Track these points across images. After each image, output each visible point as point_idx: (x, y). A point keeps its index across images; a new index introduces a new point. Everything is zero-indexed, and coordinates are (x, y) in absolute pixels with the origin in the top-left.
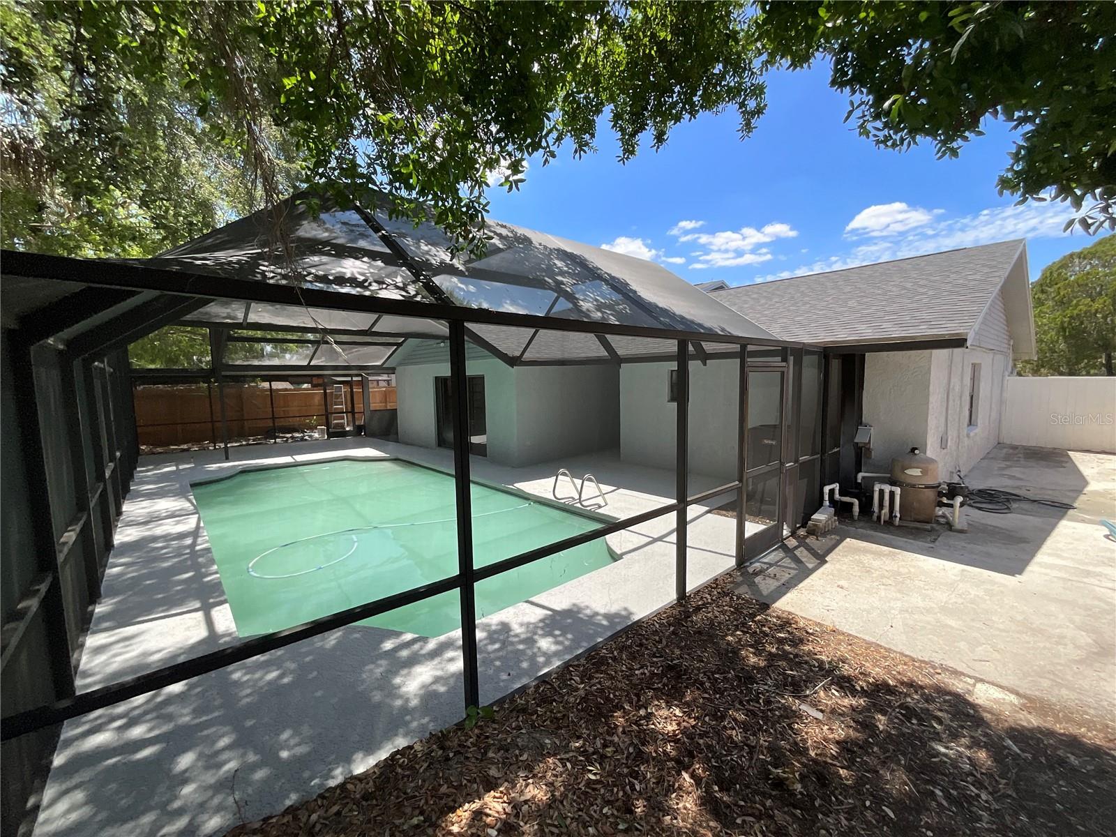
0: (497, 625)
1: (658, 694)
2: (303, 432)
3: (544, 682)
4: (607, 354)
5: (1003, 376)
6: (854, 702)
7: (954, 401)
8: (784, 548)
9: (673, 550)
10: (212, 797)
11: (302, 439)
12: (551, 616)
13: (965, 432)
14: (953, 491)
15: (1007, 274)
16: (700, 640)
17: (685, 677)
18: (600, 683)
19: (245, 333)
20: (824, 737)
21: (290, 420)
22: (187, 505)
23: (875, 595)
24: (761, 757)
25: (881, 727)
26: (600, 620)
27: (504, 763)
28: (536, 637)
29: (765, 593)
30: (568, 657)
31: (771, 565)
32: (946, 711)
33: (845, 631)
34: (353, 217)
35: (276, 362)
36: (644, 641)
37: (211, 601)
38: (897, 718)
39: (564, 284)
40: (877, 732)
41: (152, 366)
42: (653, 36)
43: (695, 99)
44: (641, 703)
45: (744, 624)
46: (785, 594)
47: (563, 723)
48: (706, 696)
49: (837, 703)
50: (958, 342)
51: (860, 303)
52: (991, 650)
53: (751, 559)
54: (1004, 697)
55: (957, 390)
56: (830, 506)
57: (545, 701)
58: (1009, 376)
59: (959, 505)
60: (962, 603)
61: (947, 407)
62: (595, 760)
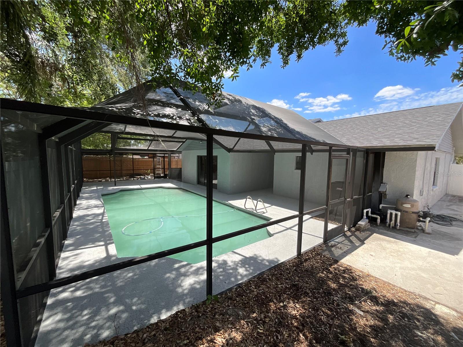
0: (222, 261)
1: (289, 297)
2: (144, 176)
3: (240, 287)
4: (269, 148)
5: (450, 163)
6: (378, 308)
7: (427, 174)
8: (345, 235)
9: (296, 233)
10: (105, 323)
11: (144, 179)
12: (244, 259)
13: (432, 188)
14: (425, 215)
15: (454, 117)
16: (307, 274)
17: (301, 290)
18: (263, 289)
19: (124, 136)
20: (364, 323)
21: (140, 171)
22: (100, 203)
23: (388, 260)
24: (335, 329)
25: (390, 321)
26: (265, 262)
27: (222, 321)
28: (238, 267)
29: (336, 255)
30: (250, 277)
31: (339, 243)
32: (421, 316)
33: (373, 275)
34: (170, 91)
35: (135, 147)
36: (282, 272)
37: (108, 242)
38: (398, 317)
39: (255, 120)
40: (389, 323)
41: (90, 148)
42: (298, 13)
43: (315, 40)
44: (281, 300)
45: (327, 269)
46: (345, 256)
47: (247, 305)
48: (310, 299)
49: (370, 308)
50: (432, 148)
51: (384, 130)
52: (443, 289)
53: (330, 239)
54: (450, 312)
55: (429, 169)
56: (366, 219)
57: (239, 295)
58: (452, 164)
59: (428, 221)
60: (429, 267)
61: (424, 178)
62: (261, 323)
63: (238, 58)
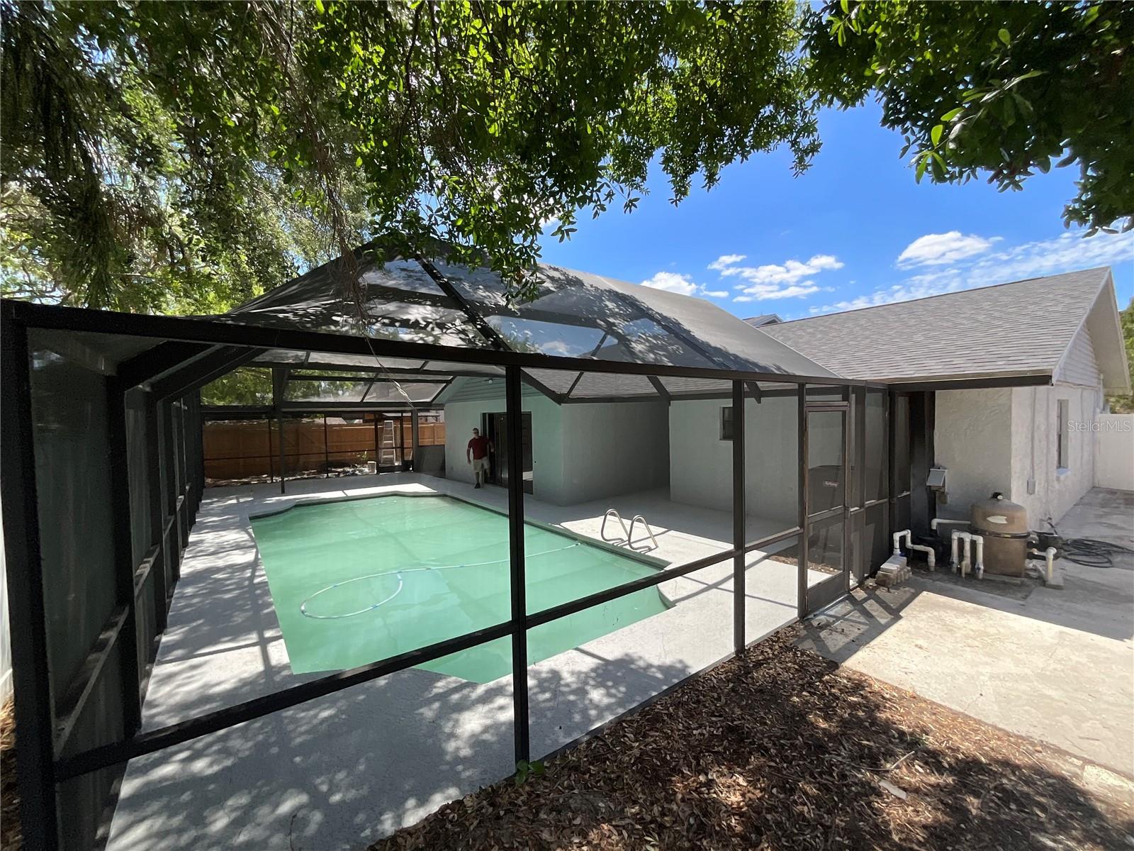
0: (548, 672)
1: (719, 759)
2: (354, 466)
3: (597, 737)
4: (655, 391)
5: (1094, 412)
6: (941, 781)
7: (1040, 441)
8: (851, 599)
9: (730, 599)
10: (270, 837)
11: (354, 474)
12: (603, 665)
13: (1055, 474)
14: (1045, 541)
15: (1092, 305)
16: (763, 700)
17: (748, 741)
18: (655, 742)
19: (304, 372)
20: (909, 819)
21: (342, 454)
22: (246, 537)
23: (960, 658)
24: (838, 839)
25: (974, 812)
26: (654, 672)
27: (556, 827)
28: (588, 688)
29: (833, 650)
30: (621, 711)
31: (838, 618)
32: (1051, 797)
33: (927, 698)
34: (414, 265)
35: (331, 399)
36: (701, 697)
37: (268, 635)
38: (993, 801)
39: (615, 326)
40: (970, 817)
41: (222, 404)
43: (746, 140)
44: (700, 768)
45: (810, 684)
46: (855, 652)
47: (617, 785)
48: (773, 764)
49: (922, 781)
50: (1043, 379)
52: (1101, 726)
53: (815, 610)
54: (1122, 784)
55: (1043, 429)
56: (901, 555)
57: (597, 759)
58: (1101, 413)
59: (1052, 557)
60: (1063, 671)
61: (1032, 448)
62: (653, 830)
63: (571, 189)
